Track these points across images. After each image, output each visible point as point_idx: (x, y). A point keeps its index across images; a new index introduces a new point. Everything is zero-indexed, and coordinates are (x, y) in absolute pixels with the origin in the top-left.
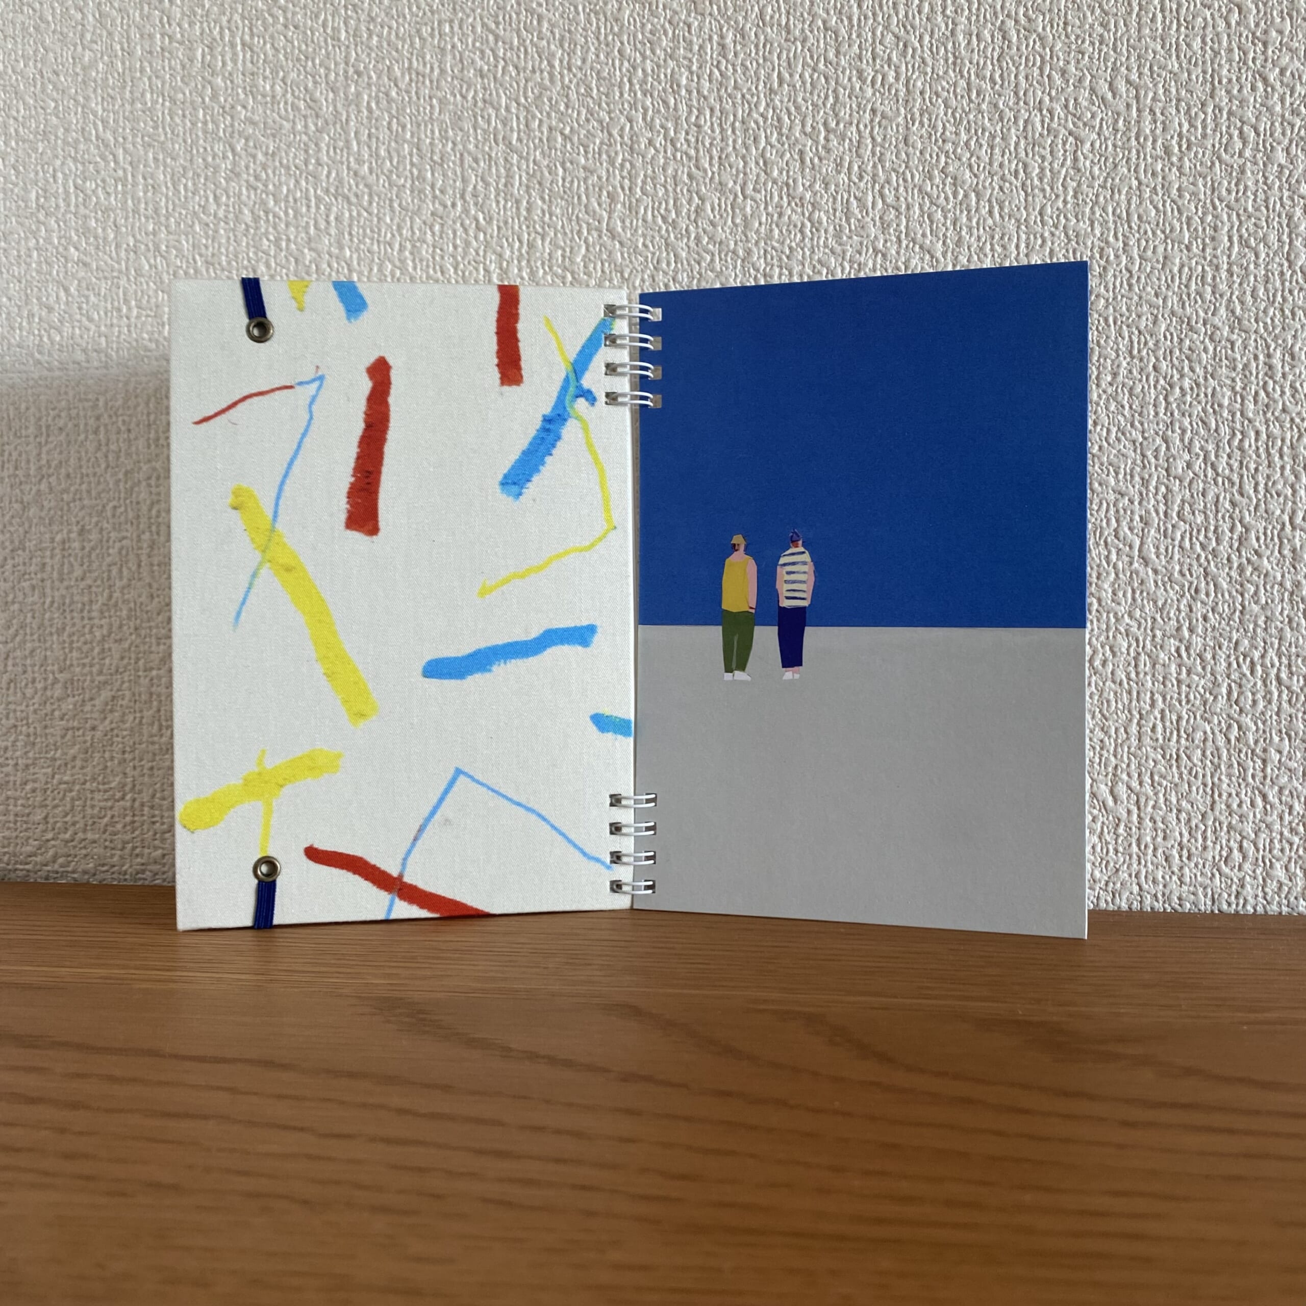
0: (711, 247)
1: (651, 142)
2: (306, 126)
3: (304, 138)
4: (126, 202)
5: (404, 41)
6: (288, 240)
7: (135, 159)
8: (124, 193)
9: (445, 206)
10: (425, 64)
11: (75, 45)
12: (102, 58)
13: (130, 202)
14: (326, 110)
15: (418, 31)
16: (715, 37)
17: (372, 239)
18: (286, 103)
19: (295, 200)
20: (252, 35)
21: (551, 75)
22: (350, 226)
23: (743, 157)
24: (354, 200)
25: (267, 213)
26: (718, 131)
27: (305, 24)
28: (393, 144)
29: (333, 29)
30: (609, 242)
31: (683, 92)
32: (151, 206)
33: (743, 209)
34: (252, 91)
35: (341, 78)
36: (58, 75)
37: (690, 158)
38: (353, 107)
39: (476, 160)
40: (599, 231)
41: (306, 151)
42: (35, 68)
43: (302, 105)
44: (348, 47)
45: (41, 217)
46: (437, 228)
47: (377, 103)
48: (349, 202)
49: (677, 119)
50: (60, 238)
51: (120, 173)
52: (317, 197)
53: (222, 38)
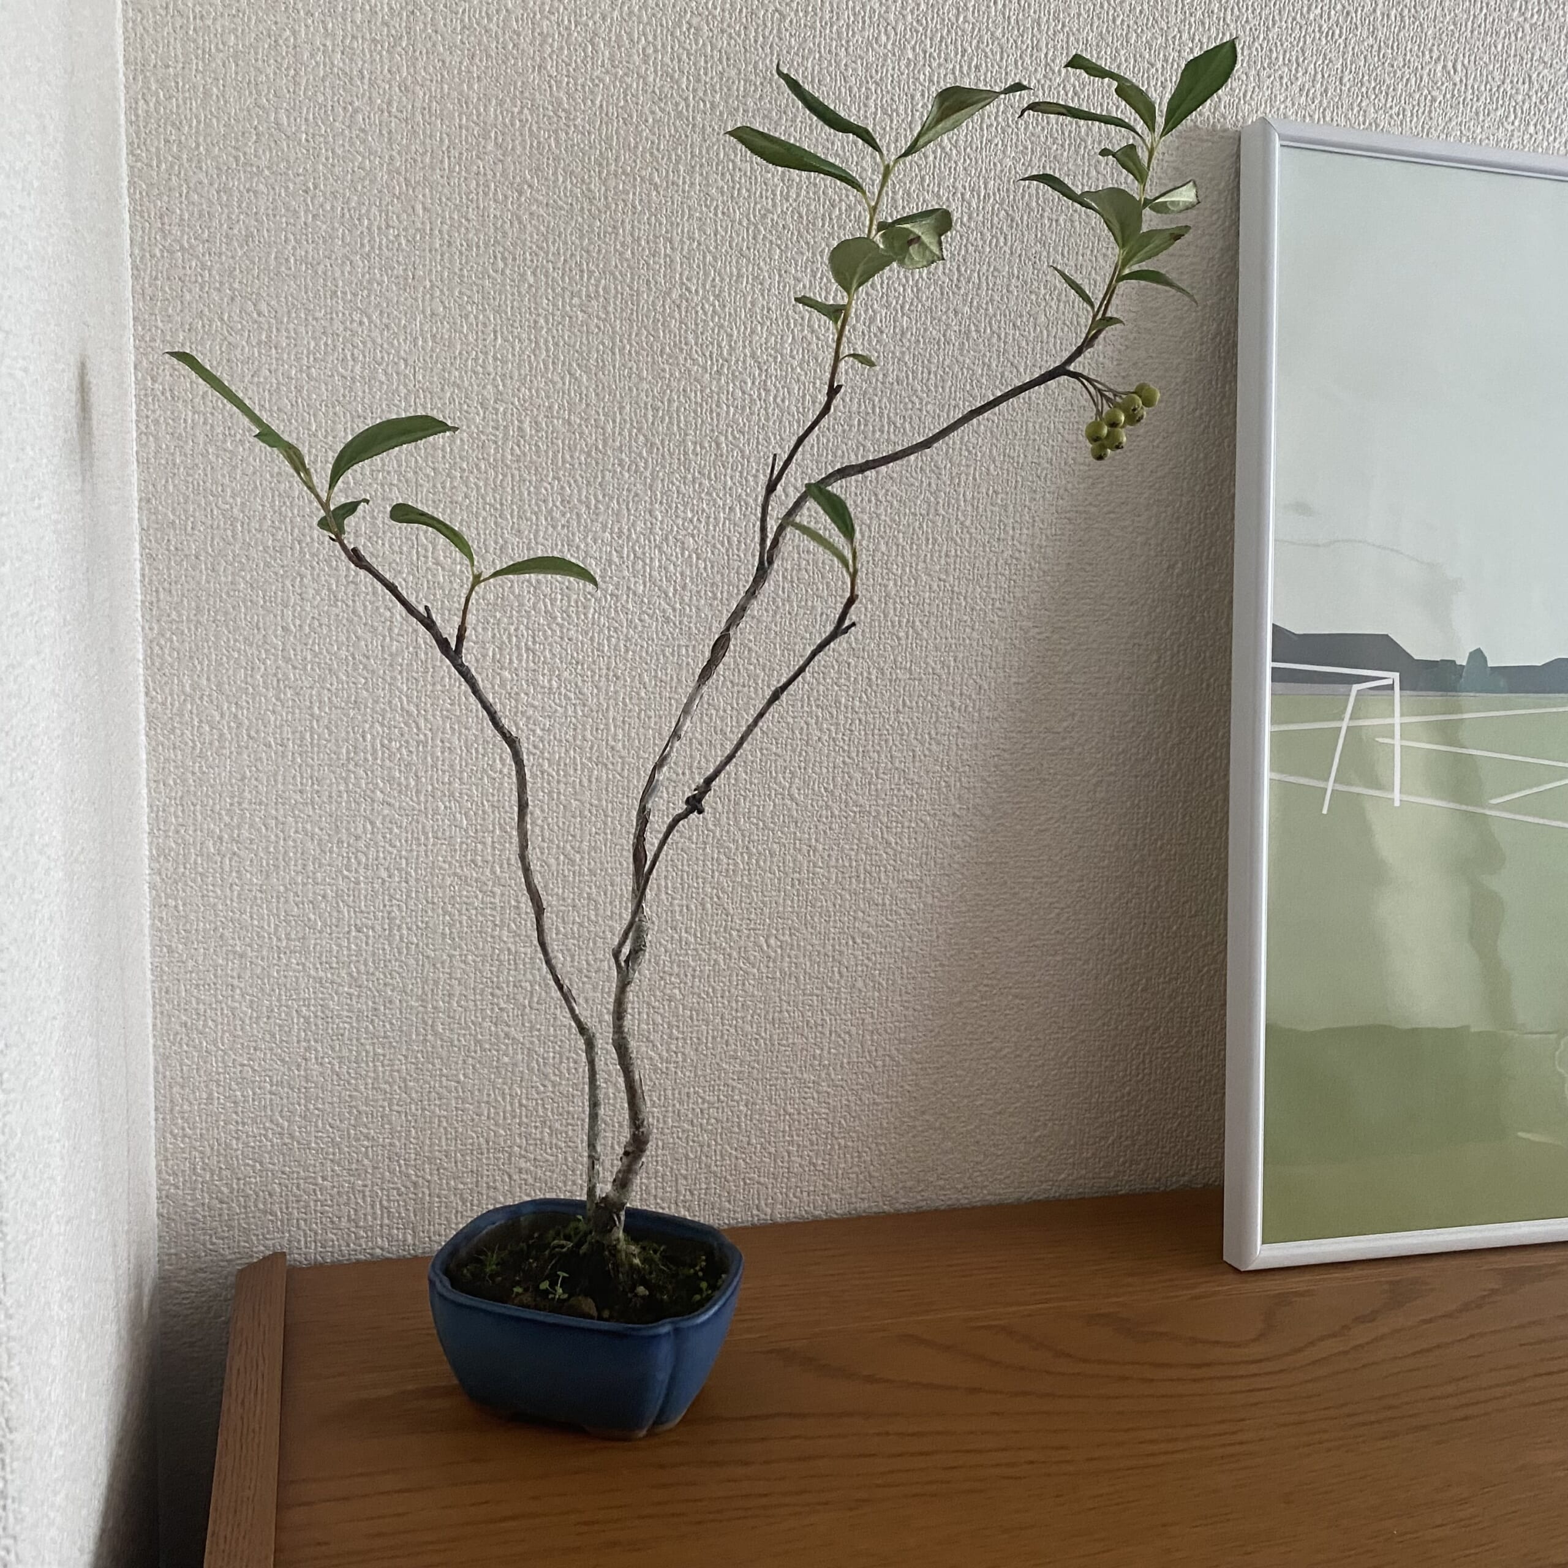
0: (855, 809)
1: (819, 739)
2: (575, 712)
3: (573, 719)
4: (426, 758)
5: (652, 657)
6: (559, 793)
7: (435, 728)
8: (425, 752)
9: (678, 775)
10: (666, 674)
11: (384, 637)
12: (407, 648)
13: (429, 759)
14: (592, 702)
15: (663, 651)
16: (865, 674)
17: (623, 794)
18: (560, 694)
19: (565, 764)
20: (534, 642)
21: (756, 690)
22: (607, 785)
23: (878, 752)
24: (610, 766)
25: (542, 773)
26: (863, 733)
27: (577, 638)
28: (641, 730)
29: (599, 644)
30: (789, 802)
31: (842, 708)
32: (447, 762)
33: (876, 785)
34: (533, 682)
35: (603, 679)
36: (368, 658)
37: (844, 751)
38: (612, 701)
39: (701, 744)
40: (783, 795)
41: (575, 730)
42: (348, 651)
43: (572, 696)
44: (609, 657)
45: (351, 767)
46: (671, 789)
47: (631, 699)
48: (608, 769)
49: (838, 724)
50: (367, 784)
51: (422, 737)
52: (582, 763)
53: (510, 641)
